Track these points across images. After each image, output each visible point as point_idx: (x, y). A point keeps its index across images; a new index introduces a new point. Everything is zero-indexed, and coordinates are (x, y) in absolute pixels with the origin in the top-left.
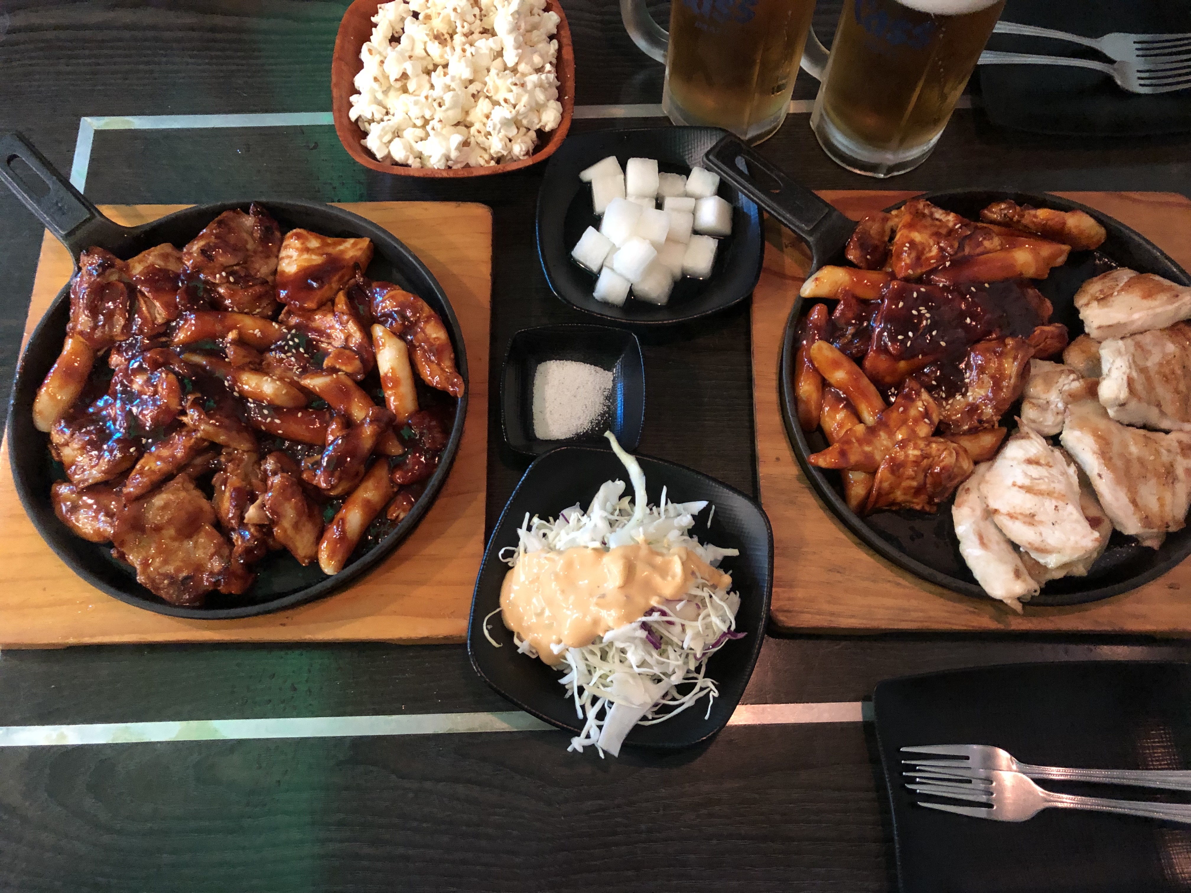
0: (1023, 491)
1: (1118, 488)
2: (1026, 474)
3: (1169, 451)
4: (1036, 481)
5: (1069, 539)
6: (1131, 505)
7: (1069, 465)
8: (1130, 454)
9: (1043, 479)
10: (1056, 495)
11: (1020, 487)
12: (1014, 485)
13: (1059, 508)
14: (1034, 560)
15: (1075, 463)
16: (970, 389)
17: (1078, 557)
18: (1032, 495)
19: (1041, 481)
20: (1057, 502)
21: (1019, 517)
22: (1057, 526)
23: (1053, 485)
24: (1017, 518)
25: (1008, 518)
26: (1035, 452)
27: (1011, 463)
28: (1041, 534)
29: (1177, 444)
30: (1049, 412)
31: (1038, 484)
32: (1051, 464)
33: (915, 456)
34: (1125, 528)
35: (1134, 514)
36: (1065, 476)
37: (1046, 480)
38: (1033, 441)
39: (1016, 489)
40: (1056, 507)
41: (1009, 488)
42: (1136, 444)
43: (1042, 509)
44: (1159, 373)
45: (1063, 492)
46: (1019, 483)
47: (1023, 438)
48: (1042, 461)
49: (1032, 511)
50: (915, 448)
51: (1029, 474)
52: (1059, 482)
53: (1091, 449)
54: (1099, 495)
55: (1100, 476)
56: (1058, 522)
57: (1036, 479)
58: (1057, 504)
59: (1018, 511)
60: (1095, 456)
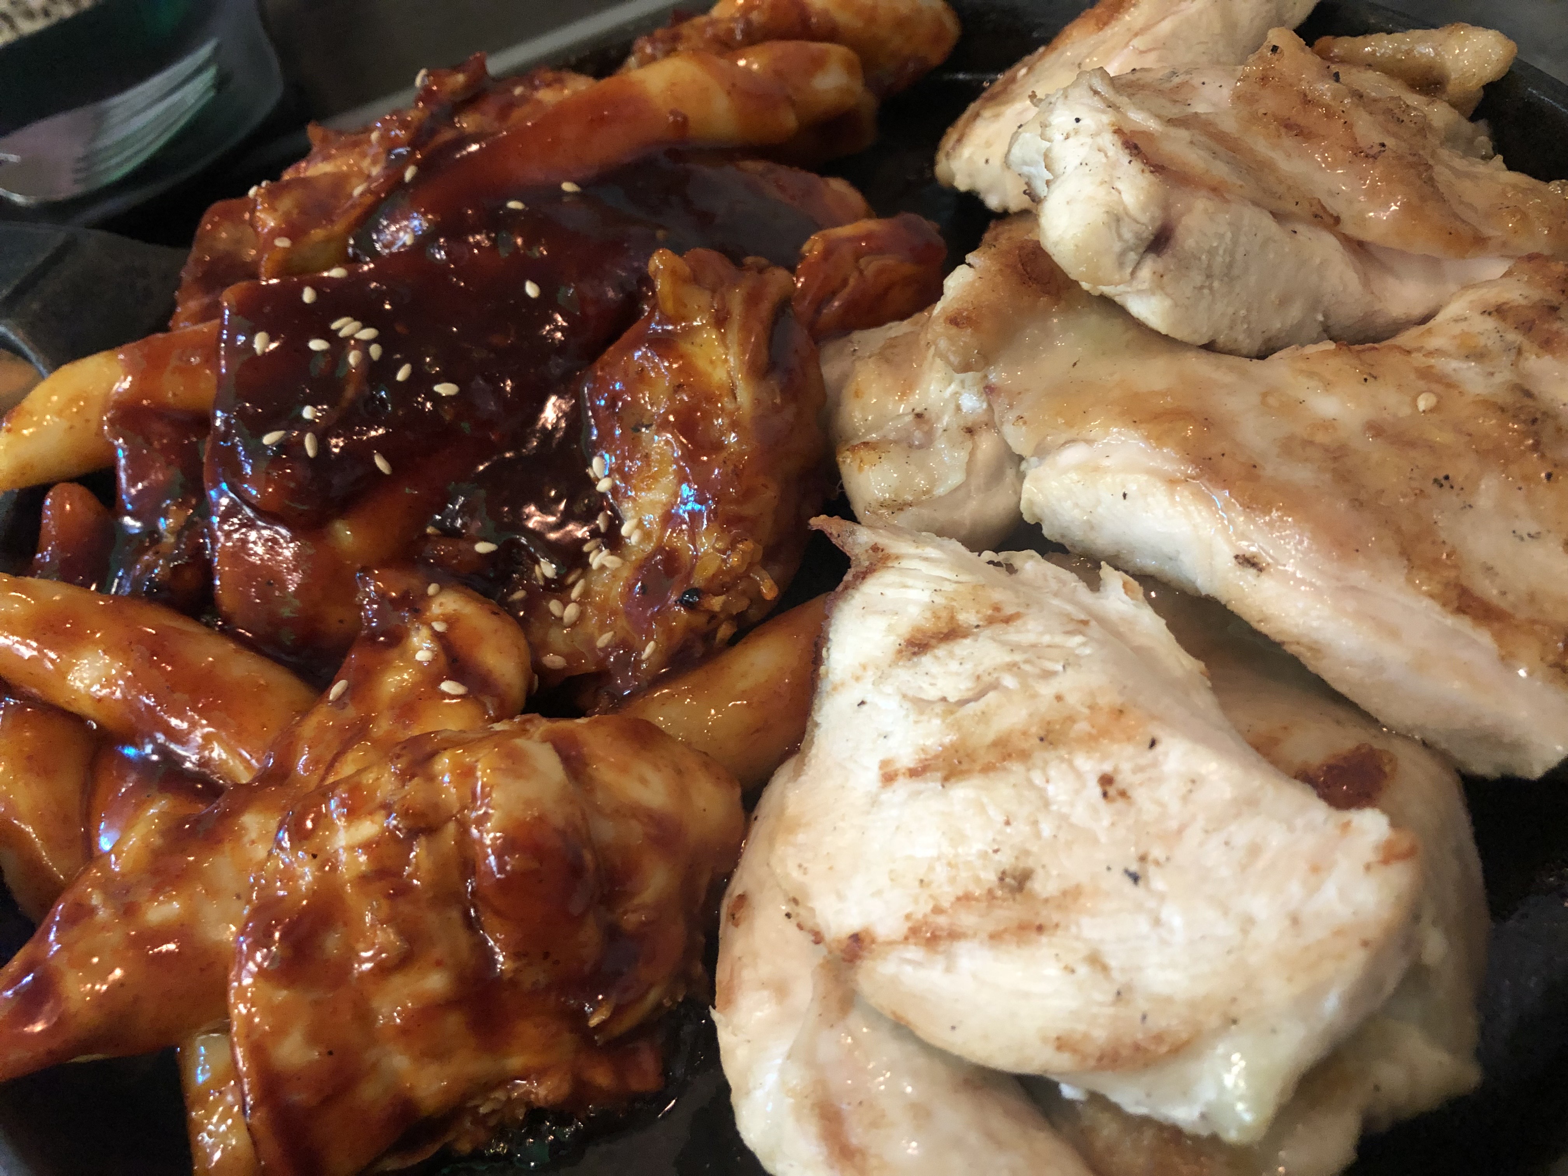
0: (931, 785)
1: (1360, 576)
2: (920, 705)
3: (1478, 355)
4: (973, 708)
5: (1248, 923)
6: (1463, 624)
7: (1094, 583)
8: (1328, 425)
9: (995, 686)
10: (1082, 727)
11: (914, 773)
12: (889, 778)
13: (1126, 777)
14: (1145, 1121)
15: (1117, 563)
16: (626, 508)
17: (1352, 1001)
18: (977, 780)
19: (991, 696)
20: (1104, 757)
21: (967, 919)
22: (1158, 881)
23: (1047, 690)
24: (954, 935)
25: (914, 952)
26: (925, 596)
27: (856, 693)
28: (1096, 961)
29: (1490, 324)
30: (941, 444)
31: (984, 717)
32: (1009, 610)
33: (366, 846)
34: (1516, 746)
35: (1507, 660)
36: (1094, 629)
37: (1009, 681)
38: (905, 564)
39: (903, 787)
40: (1106, 781)
41: (874, 802)
42: (1328, 386)
43: (1047, 829)
44: (1254, 119)
45: (1109, 699)
46: (907, 758)
47: (863, 575)
48: (968, 617)
49: (1006, 860)
50: (353, 813)
51: (932, 694)
52: (1071, 661)
53: (1152, 472)
54: (1306, 658)
55: (1248, 562)
56: (1157, 852)
57: (963, 703)
58: (1107, 768)
59: (947, 894)
60: (1183, 495)
